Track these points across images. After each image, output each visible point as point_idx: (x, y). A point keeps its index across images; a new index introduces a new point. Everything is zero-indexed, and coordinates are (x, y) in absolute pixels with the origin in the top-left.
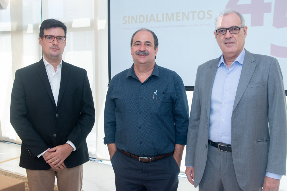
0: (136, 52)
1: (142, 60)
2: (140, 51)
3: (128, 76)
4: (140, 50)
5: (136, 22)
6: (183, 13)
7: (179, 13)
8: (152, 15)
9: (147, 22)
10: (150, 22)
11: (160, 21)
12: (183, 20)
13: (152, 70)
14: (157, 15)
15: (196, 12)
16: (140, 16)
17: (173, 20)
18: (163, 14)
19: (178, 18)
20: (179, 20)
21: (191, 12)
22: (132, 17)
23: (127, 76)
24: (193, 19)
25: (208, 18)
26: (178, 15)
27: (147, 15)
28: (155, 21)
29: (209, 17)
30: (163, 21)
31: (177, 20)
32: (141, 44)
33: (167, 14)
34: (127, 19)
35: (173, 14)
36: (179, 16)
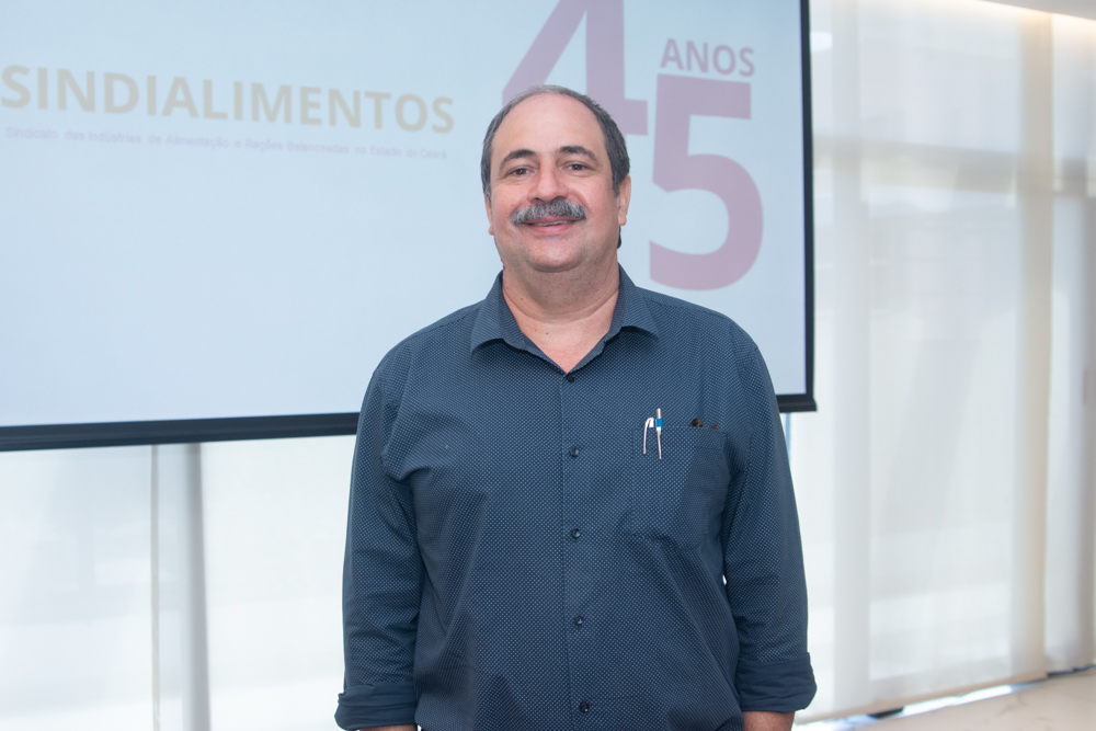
0: (515, 210)
1: (554, 249)
2: (537, 201)
3: (477, 339)
4: (534, 195)
5: (88, 105)
6: (335, 95)
7: (317, 91)
8: (180, 82)
9: (152, 110)
10: (167, 112)
11: (223, 116)
12: (333, 122)
13: (611, 303)
14: (208, 85)
15: (387, 96)
16: (110, 78)
17: (288, 119)
18: (238, 86)
19: (312, 113)
20: (317, 122)
21: (369, 95)
22: (65, 76)
23: (475, 342)
24: (378, 124)
25: (437, 129)
26: (312, 98)
27: (152, 81)
28: (193, 113)
29: (442, 123)
30: (239, 115)
31: (305, 120)
32: (539, 165)
33: (258, 89)
34: (30, 82)
35: (285, 91)
36: (316, 105)
